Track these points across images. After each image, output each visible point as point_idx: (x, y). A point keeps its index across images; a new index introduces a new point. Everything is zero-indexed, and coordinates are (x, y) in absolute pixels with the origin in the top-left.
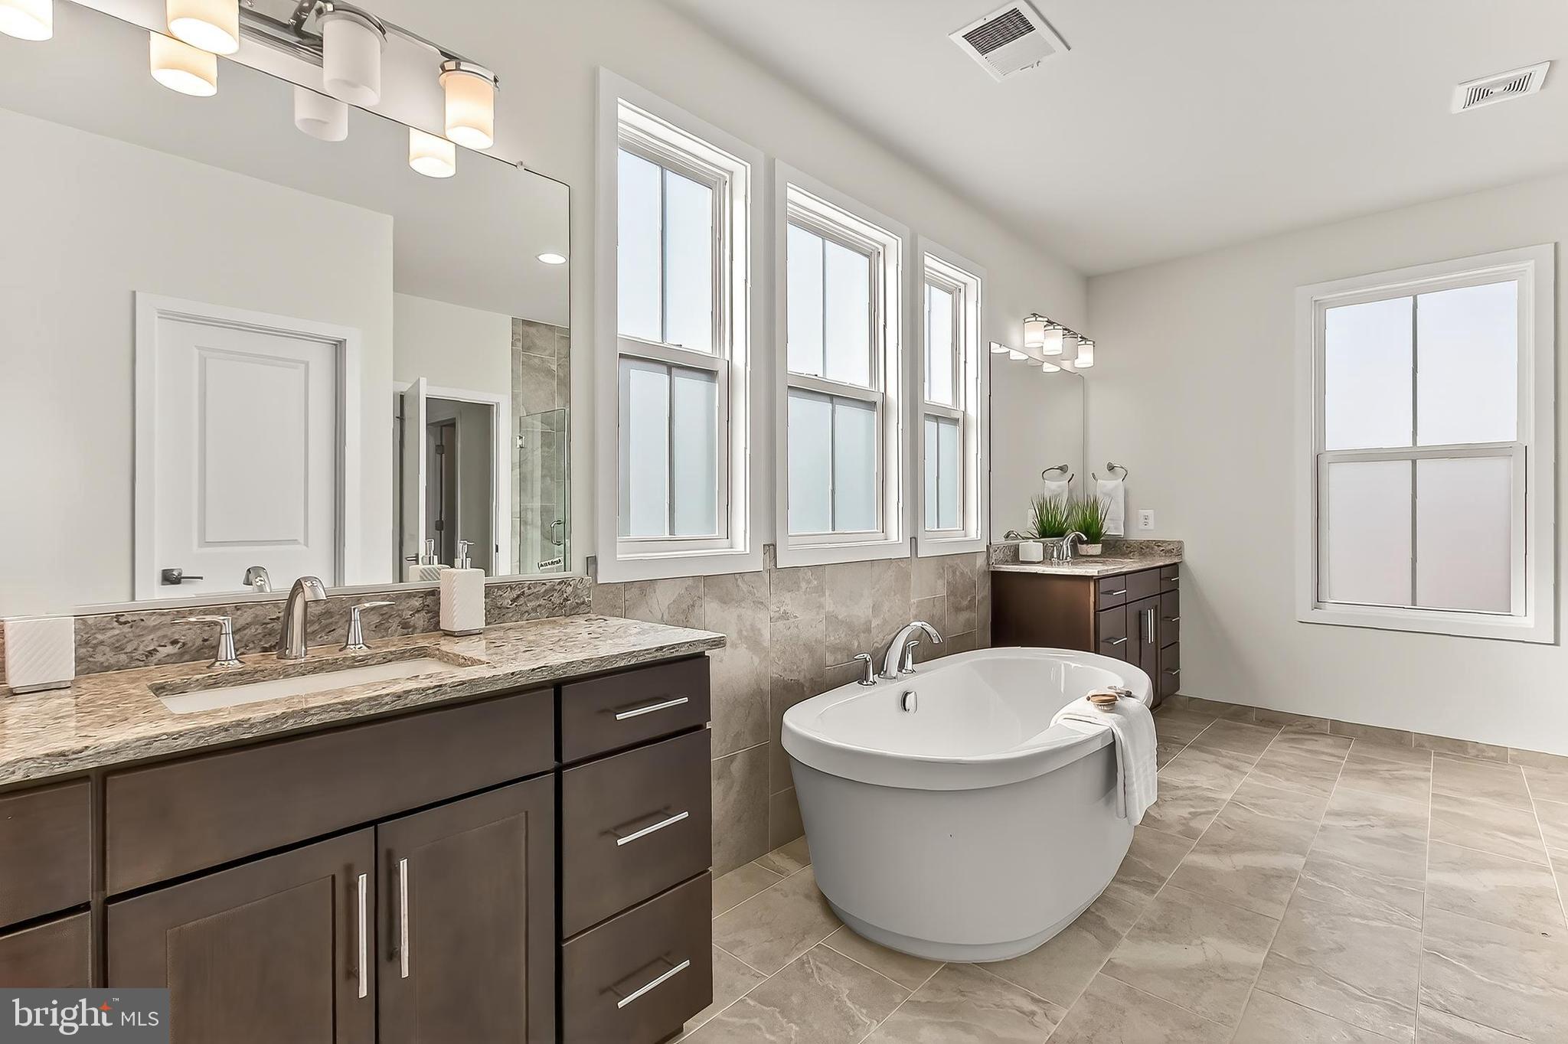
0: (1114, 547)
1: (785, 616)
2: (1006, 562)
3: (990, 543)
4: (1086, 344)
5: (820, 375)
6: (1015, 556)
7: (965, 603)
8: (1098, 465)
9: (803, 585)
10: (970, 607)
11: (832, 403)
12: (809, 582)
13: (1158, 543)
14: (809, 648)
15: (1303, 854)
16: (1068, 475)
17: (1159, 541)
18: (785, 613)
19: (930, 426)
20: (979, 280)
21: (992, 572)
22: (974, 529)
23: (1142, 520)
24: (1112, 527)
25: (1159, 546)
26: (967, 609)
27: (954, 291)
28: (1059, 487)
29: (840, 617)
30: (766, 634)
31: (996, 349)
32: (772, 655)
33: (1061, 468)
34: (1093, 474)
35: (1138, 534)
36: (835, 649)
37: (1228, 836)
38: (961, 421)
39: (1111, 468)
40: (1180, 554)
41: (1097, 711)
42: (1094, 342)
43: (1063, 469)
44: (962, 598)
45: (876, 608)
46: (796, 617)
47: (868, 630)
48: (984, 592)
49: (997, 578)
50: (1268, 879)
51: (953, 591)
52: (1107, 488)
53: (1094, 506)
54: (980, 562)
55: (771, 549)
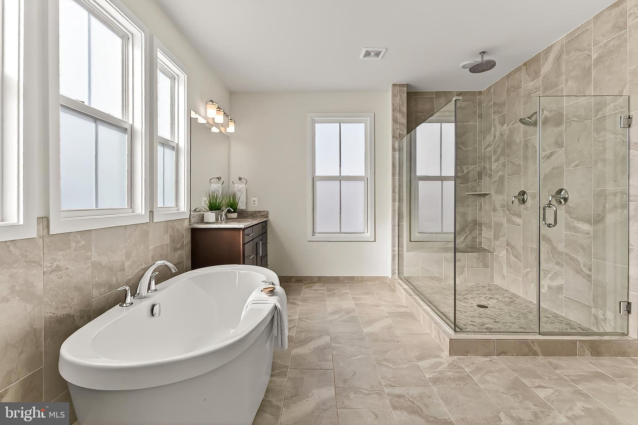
0: (243, 215)
1: (58, 269)
2: (198, 223)
3: (190, 214)
4: (231, 122)
5: (86, 103)
6: (202, 220)
7: (179, 246)
8: (234, 178)
9: (73, 245)
10: (182, 247)
11: (95, 123)
12: (78, 242)
13: (259, 212)
14: (78, 289)
15: (328, 334)
16: (221, 181)
17: (260, 211)
18: (58, 267)
19: (160, 149)
20: (186, 76)
21: (192, 228)
22: (183, 207)
23: (253, 203)
24: (241, 206)
25: (259, 213)
26: (180, 249)
27: (173, 78)
28: (218, 187)
29: (103, 264)
30: (40, 286)
31: (194, 115)
32: (46, 299)
33: (218, 178)
34: (233, 182)
35: (251, 209)
36: (98, 286)
37: (303, 336)
38: (176, 148)
39: (240, 179)
40: (267, 217)
41: (267, 296)
42: (235, 121)
43: (219, 179)
44: (177, 244)
45: (128, 255)
46: (67, 268)
47: (123, 269)
48: (187, 239)
49: (195, 232)
50: (322, 351)
51: (173, 241)
52: (239, 188)
53: (234, 196)
54: (186, 224)
55: (45, 221)
